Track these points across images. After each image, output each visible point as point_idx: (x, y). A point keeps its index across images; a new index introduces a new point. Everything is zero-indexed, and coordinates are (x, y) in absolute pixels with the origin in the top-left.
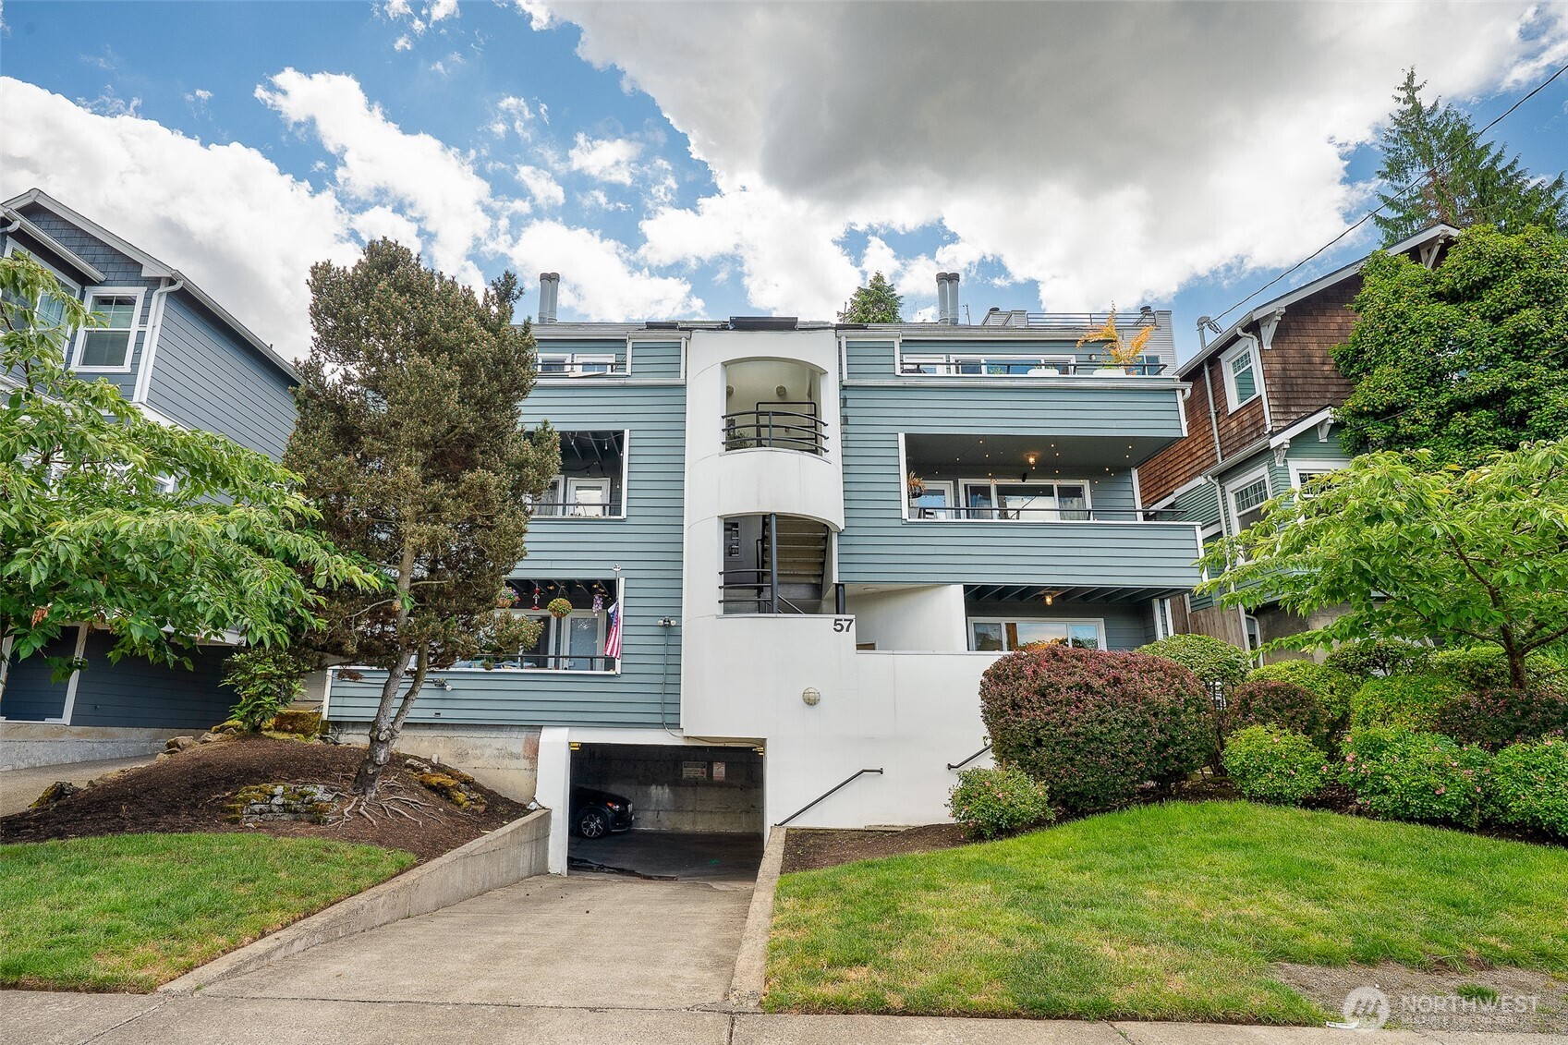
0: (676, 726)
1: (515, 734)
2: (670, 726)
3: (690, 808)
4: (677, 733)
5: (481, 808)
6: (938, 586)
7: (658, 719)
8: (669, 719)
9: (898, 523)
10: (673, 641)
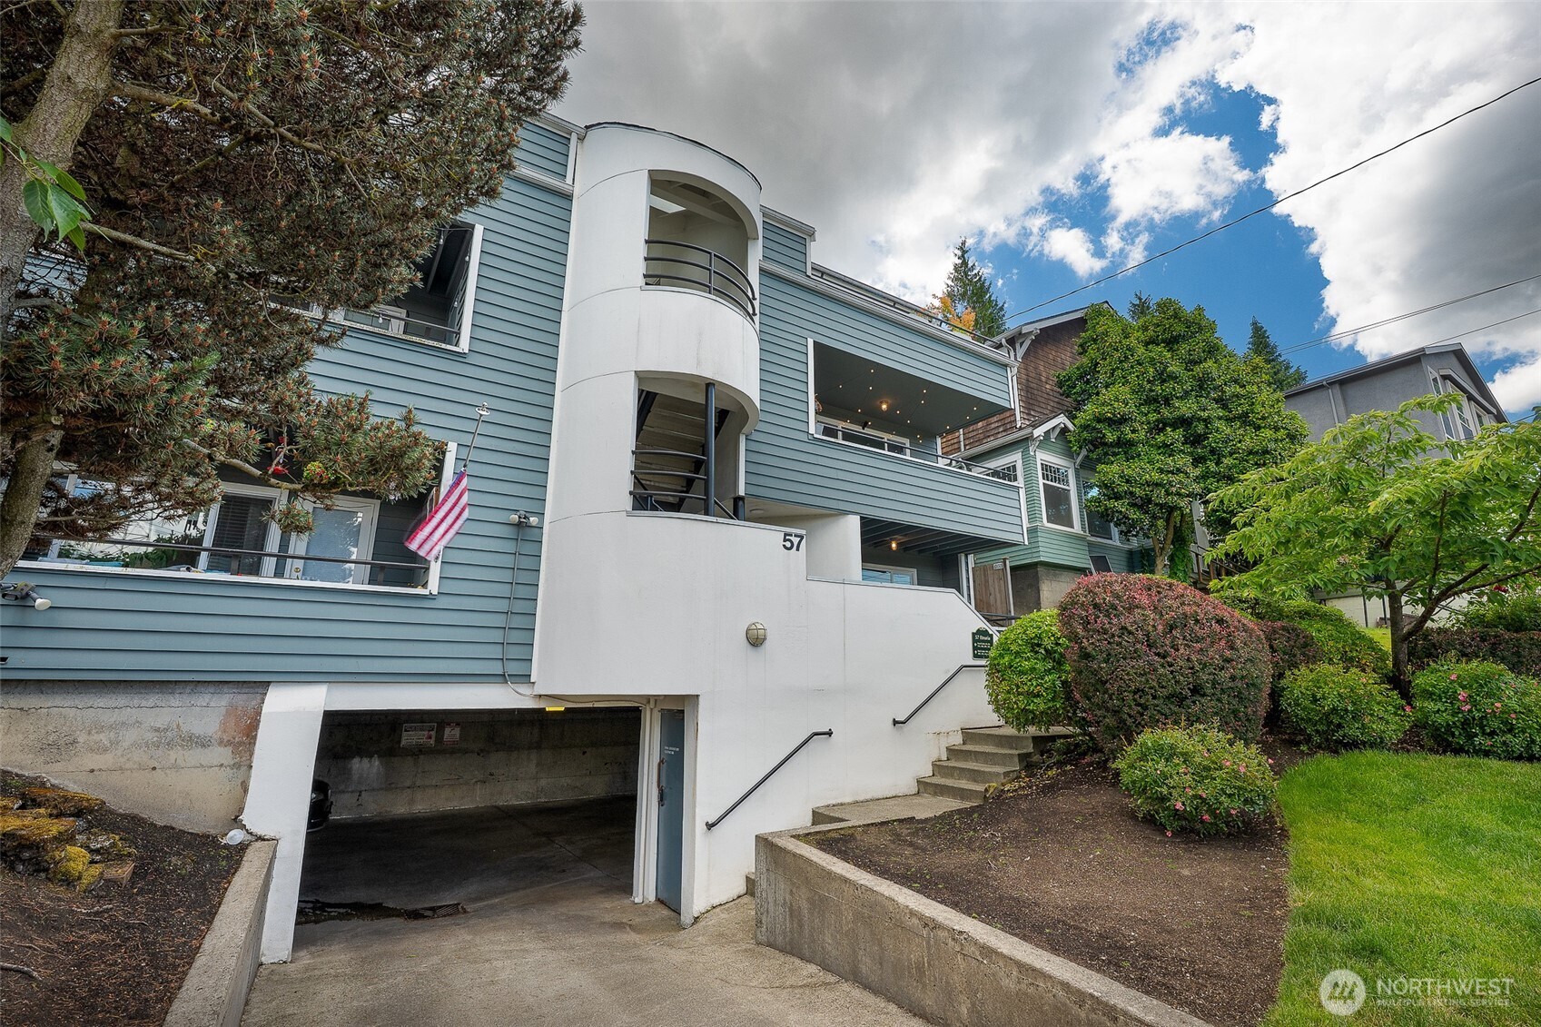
0: (523, 679)
1: (204, 699)
2: (513, 679)
3: (408, 783)
4: (524, 689)
5: (124, 871)
6: (841, 514)
7: (496, 668)
8: (513, 668)
9: (803, 437)
10: (528, 548)
